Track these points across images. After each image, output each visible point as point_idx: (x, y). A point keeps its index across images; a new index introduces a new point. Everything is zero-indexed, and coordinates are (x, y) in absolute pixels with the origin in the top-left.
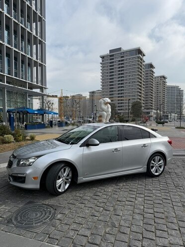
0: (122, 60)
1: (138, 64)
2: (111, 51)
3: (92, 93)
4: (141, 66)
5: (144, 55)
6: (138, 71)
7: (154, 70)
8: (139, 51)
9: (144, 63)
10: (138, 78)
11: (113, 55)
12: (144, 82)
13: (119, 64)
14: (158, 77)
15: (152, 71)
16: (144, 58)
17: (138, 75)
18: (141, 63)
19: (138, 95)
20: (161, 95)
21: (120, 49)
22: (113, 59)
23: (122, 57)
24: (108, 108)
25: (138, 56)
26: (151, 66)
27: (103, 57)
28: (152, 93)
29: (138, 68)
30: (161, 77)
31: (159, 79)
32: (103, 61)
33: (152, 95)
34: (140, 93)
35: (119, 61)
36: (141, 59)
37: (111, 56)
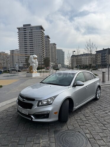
0: (32, 32)
1: (41, 35)
2: (24, 25)
3: (12, 51)
4: (43, 37)
5: (44, 30)
6: (41, 40)
7: (50, 40)
8: (41, 28)
9: (44, 35)
10: (42, 44)
11: (25, 28)
12: (45, 46)
13: (30, 34)
14: (52, 44)
15: (49, 40)
16: (44, 32)
17: (42, 42)
18: (43, 35)
19: (42, 54)
20: (54, 54)
21: (30, 25)
22: (26, 31)
23: (31, 30)
24: (36, 61)
25: (41, 30)
26: (48, 37)
27: (19, 29)
28: (49, 53)
29: (41, 37)
30: (53, 44)
31: (53, 45)
32: (19, 31)
33: (49, 54)
34: (43, 52)
35: (30, 32)
36: (43, 33)
37: (24, 28)
